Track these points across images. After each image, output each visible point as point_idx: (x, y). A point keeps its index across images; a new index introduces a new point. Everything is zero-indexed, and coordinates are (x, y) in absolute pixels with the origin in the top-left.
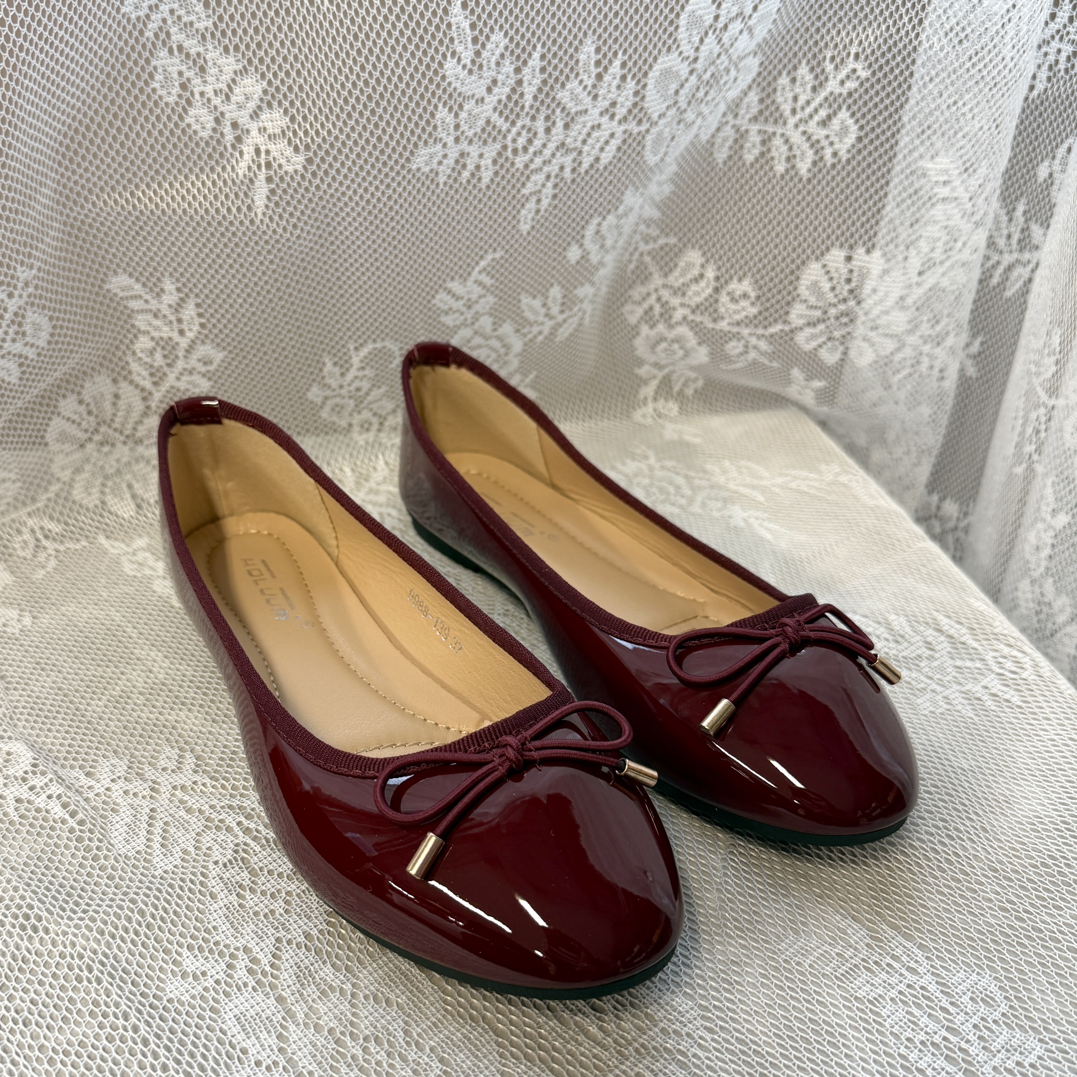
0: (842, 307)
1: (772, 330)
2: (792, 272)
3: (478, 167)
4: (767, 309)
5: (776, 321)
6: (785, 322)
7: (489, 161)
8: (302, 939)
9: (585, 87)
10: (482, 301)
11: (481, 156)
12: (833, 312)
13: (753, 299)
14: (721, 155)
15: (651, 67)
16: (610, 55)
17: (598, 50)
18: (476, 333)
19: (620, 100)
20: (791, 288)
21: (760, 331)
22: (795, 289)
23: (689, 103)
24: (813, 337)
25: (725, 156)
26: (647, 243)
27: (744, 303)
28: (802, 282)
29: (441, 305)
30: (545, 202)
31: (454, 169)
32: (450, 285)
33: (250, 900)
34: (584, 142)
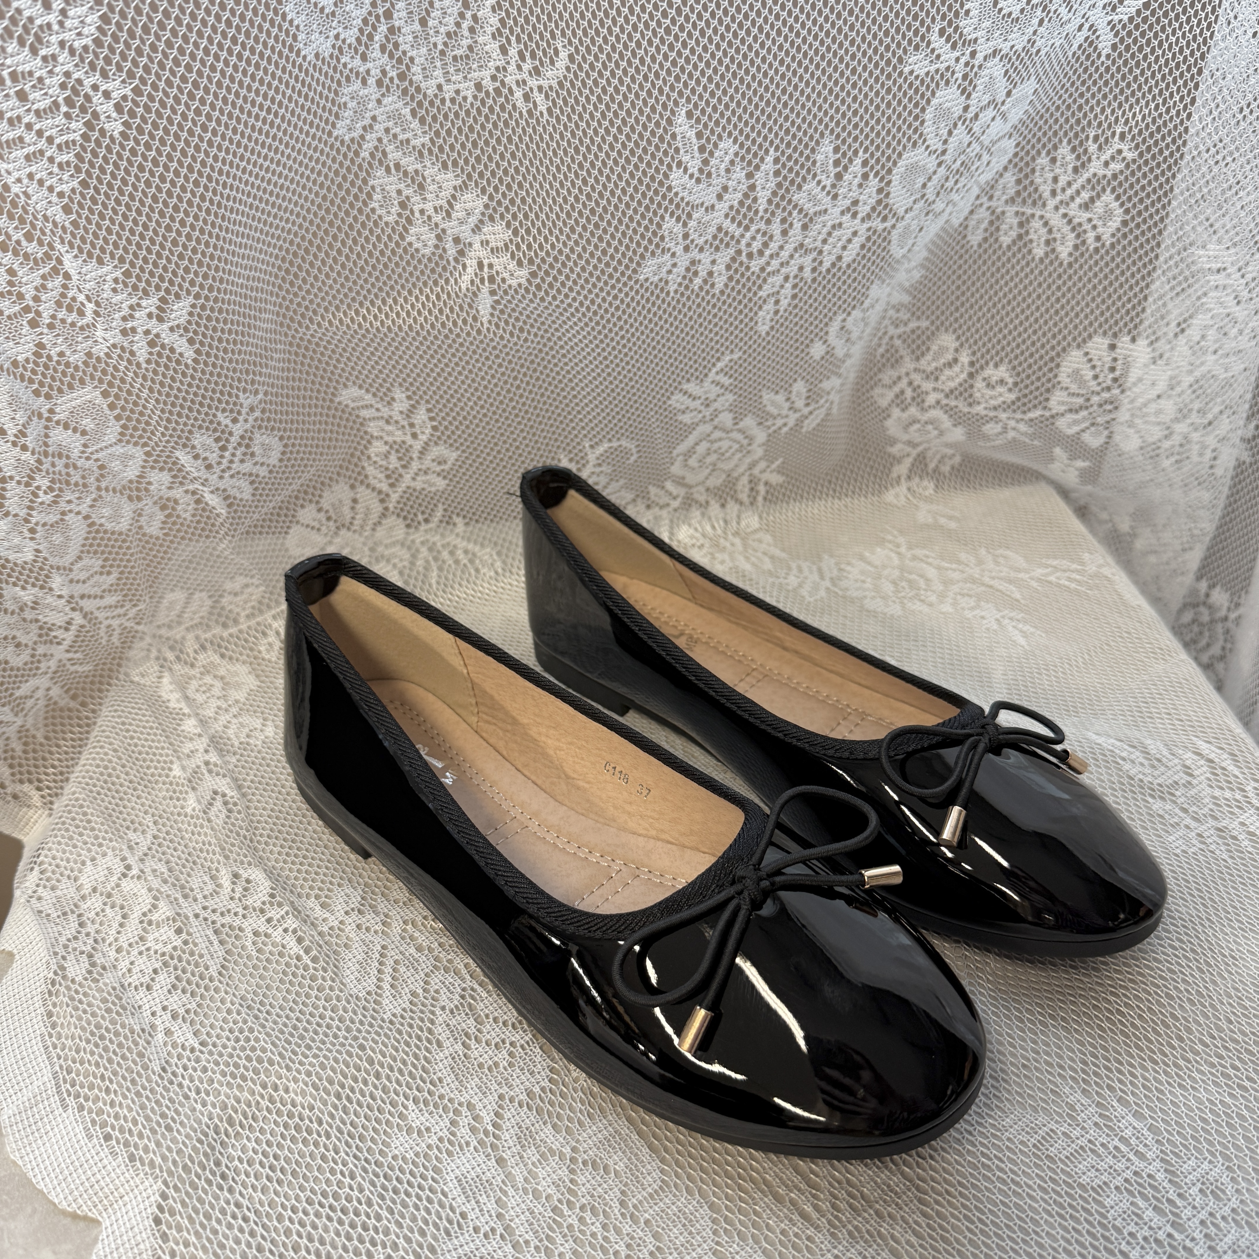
0: (1106, 395)
1: (1031, 415)
2: (1052, 360)
3: (710, 273)
4: (1025, 396)
5: (1035, 407)
6: (1045, 408)
7: (723, 267)
8: (524, 1097)
9: (824, 188)
10: (721, 399)
11: (713, 262)
12: (1095, 399)
13: (1010, 385)
14: (975, 239)
15: (895, 164)
16: (850, 154)
17: (836, 150)
18: (716, 428)
19: (862, 198)
20: (1051, 375)
21: (1019, 416)
22: (1056, 376)
23: (938, 194)
24: (1075, 422)
25: (980, 238)
26: (897, 326)
27: (1000, 389)
28: (1062, 369)
29: (677, 405)
30: (784, 303)
32: (686, 386)
33: (476, 1051)
34: (825, 241)
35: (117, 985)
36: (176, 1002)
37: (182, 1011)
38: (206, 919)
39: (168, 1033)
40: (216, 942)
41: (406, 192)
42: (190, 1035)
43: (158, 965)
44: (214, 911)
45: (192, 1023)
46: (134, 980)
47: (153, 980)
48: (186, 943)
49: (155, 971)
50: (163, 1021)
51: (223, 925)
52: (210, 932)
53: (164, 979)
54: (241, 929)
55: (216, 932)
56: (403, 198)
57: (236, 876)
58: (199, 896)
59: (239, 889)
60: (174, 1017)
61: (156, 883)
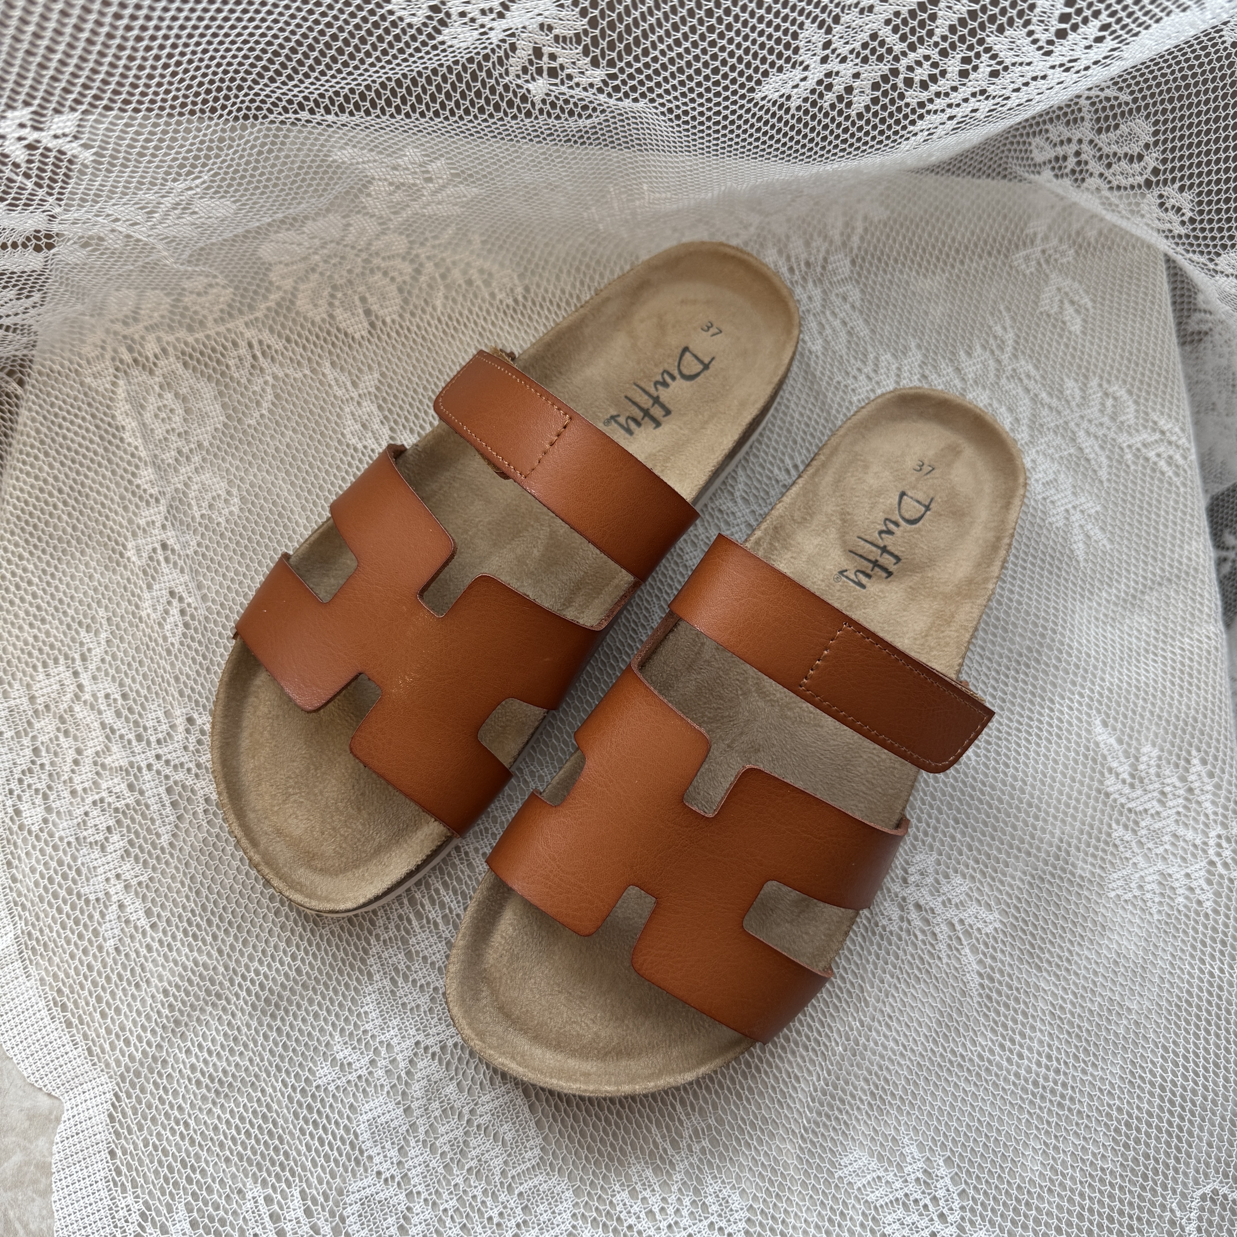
35: (72, 839)
36: (128, 869)
37: (134, 882)
38: (158, 772)
39: (121, 906)
40: (168, 804)
42: (141, 913)
43: (111, 823)
44: (167, 762)
45: (144, 898)
47: (106, 839)
48: (138, 802)
49: (109, 829)
50: (116, 889)
51: (176, 783)
52: (162, 790)
53: (117, 842)
54: (193, 791)
55: (169, 790)
58: (153, 739)
59: (192, 739)
60: (127, 887)
61: (109, 717)
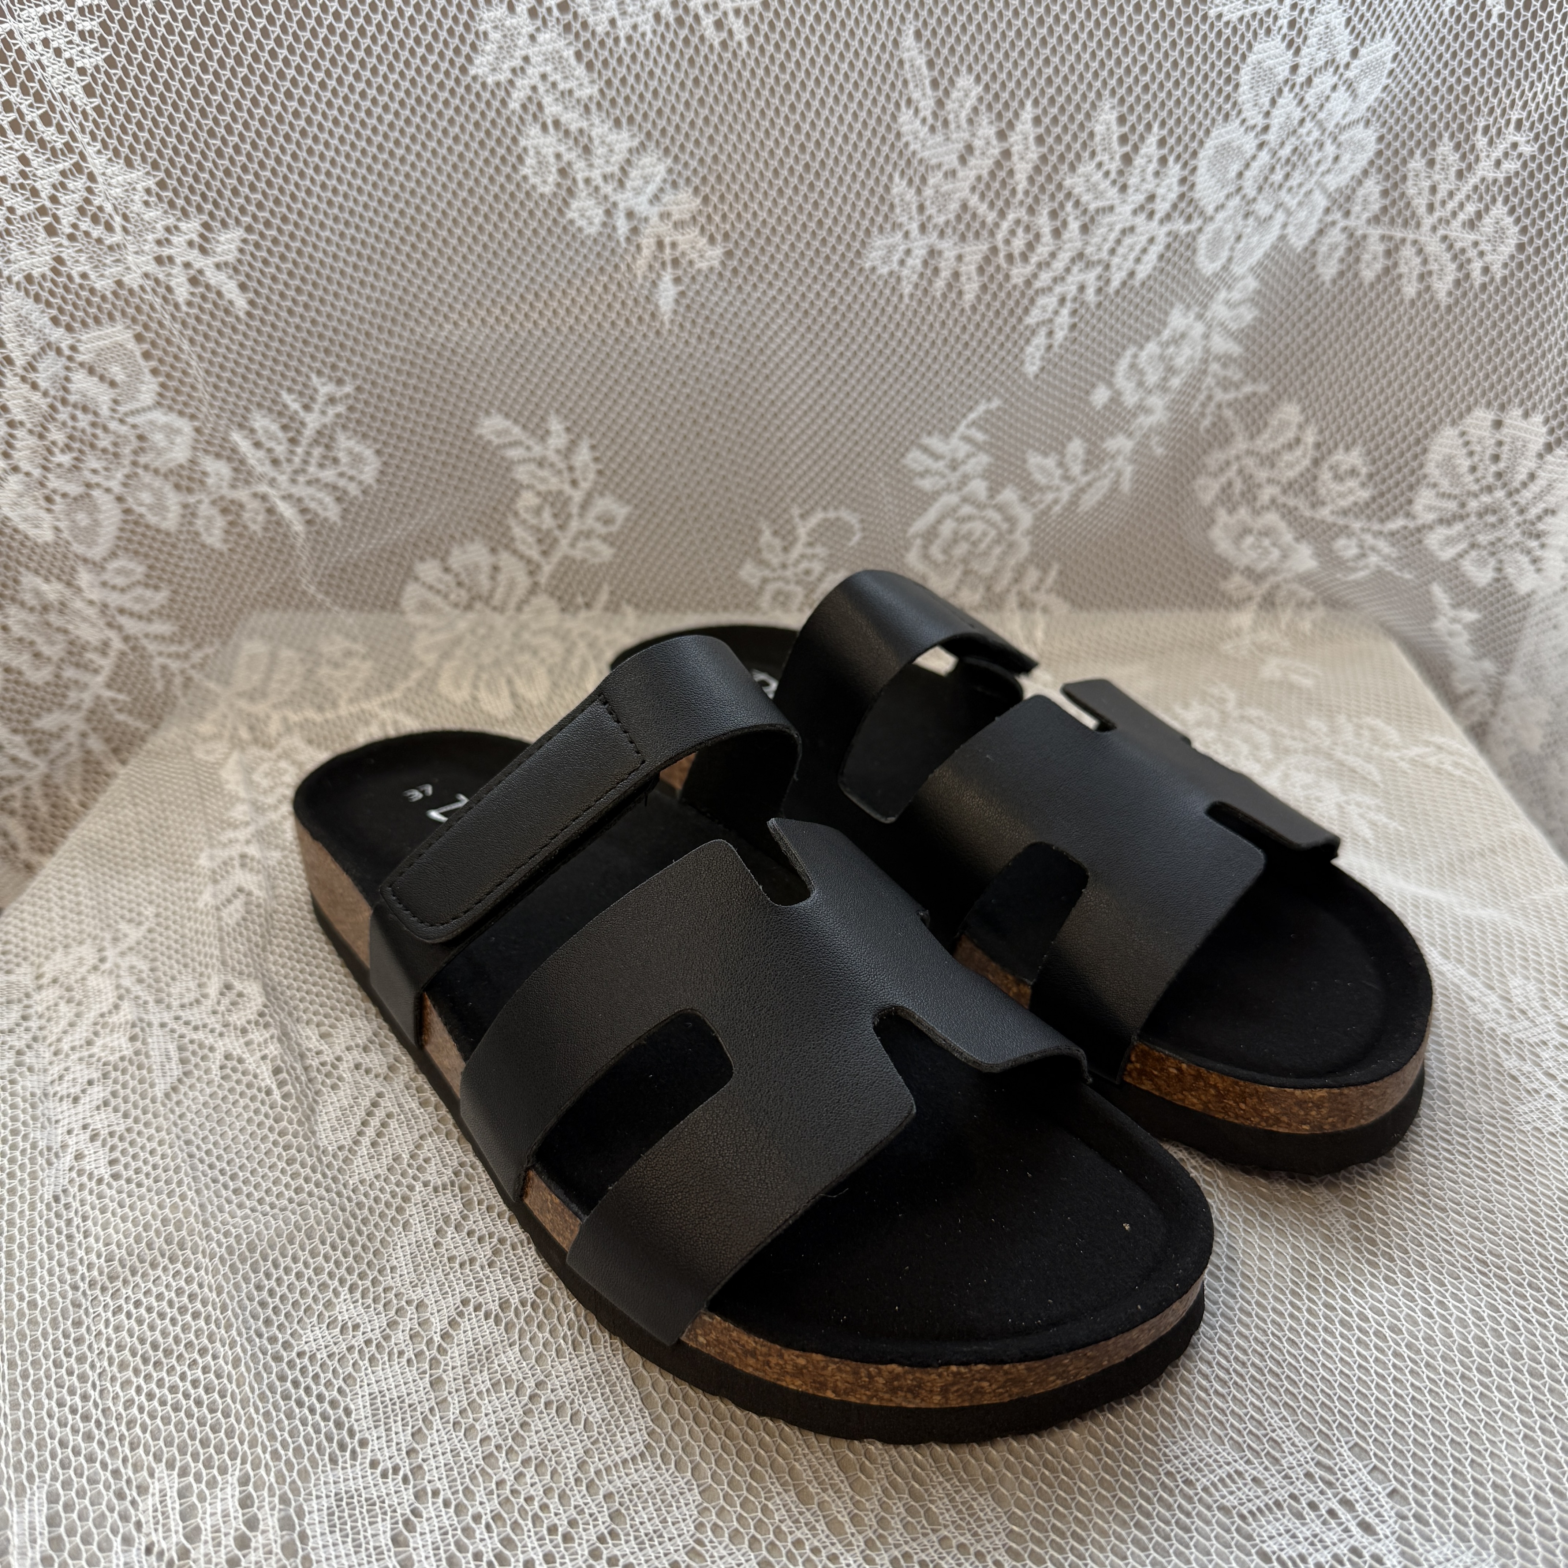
0: (1486, 499)
1: (1391, 526)
2: (1419, 441)
3: (956, 275)
4: (1382, 495)
5: (1395, 513)
6: (1408, 515)
7: (973, 268)
9: (1107, 174)
10: (972, 460)
11: (960, 258)
12: (1472, 505)
13: (1364, 478)
14: (1328, 270)
16: (1140, 129)
17: (1121, 121)
18: (964, 500)
19: (1160, 191)
20: (1415, 465)
21: (1376, 526)
22: (1422, 466)
23: (1261, 189)
24: (1448, 541)
25: (1333, 272)
26: (1225, 389)
27: (1352, 483)
28: (1431, 456)
29: (914, 466)
30: (1060, 335)
31: (921, 275)
32: (926, 440)
34: (1113, 252)
35: (39, 1092)
36: (101, 1120)
37: (104, 1133)
38: (173, 1031)
39: (79, 1157)
40: (175, 1059)
41: (566, 157)
42: (103, 1162)
43: (95, 1075)
44: (187, 1023)
45: (112, 1148)
46: (62, 1089)
47: (84, 1091)
48: (137, 1053)
49: (90, 1083)
50: (79, 1141)
51: (192, 1042)
52: (172, 1047)
53: (97, 1093)
54: (212, 1049)
55: (181, 1049)
56: (563, 164)
57: (228, 987)
58: (175, 1004)
59: (226, 1001)
60: (93, 1138)
61: (127, 982)
